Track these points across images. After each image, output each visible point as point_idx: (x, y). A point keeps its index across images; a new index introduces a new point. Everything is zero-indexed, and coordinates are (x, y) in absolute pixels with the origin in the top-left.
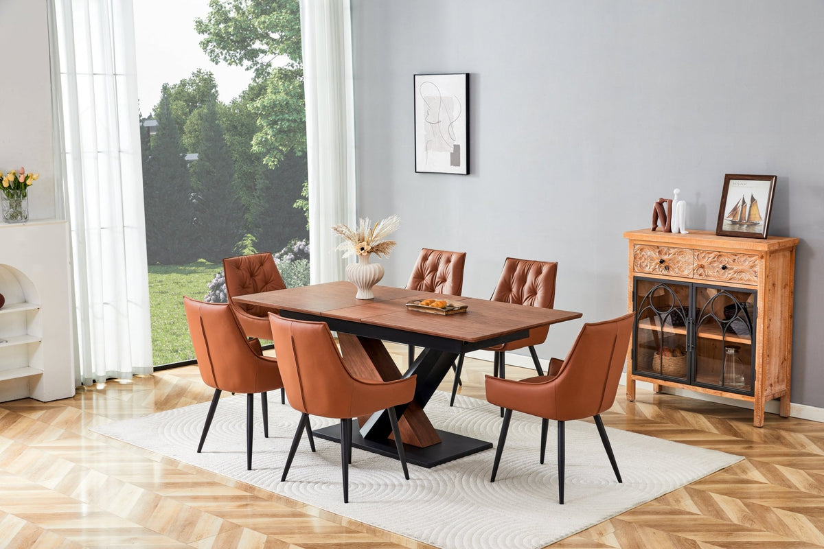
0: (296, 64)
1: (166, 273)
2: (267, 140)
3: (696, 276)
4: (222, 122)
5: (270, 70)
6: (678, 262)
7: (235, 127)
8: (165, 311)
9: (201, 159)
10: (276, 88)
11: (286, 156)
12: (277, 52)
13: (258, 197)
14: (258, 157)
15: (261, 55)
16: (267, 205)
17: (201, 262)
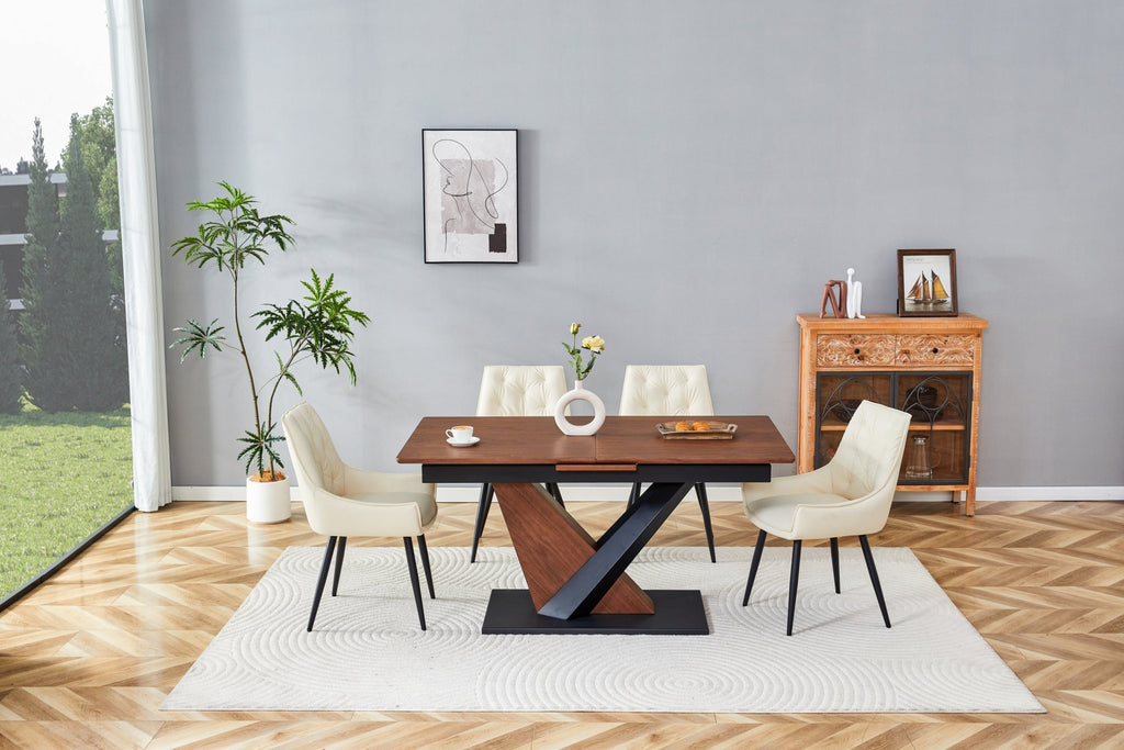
3: (899, 364)
6: (876, 350)
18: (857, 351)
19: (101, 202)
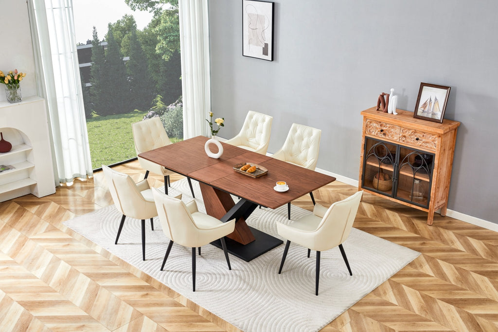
0: (174, 7)
1: (119, 118)
2: (163, 47)
3: (401, 141)
4: (140, 40)
5: (161, 11)
6: (391, 132)
7: (147, 42)
8: (120, 137)
9: (131, 59)
10: (165, 20)
11: (174, 54)
12: (164, 2)
13: (162, 76)
14: (160, 56)
15: (156, 4)
16: (166, 79)
17: (136, 111)
18: (382, 131)
19: (122, 49)
